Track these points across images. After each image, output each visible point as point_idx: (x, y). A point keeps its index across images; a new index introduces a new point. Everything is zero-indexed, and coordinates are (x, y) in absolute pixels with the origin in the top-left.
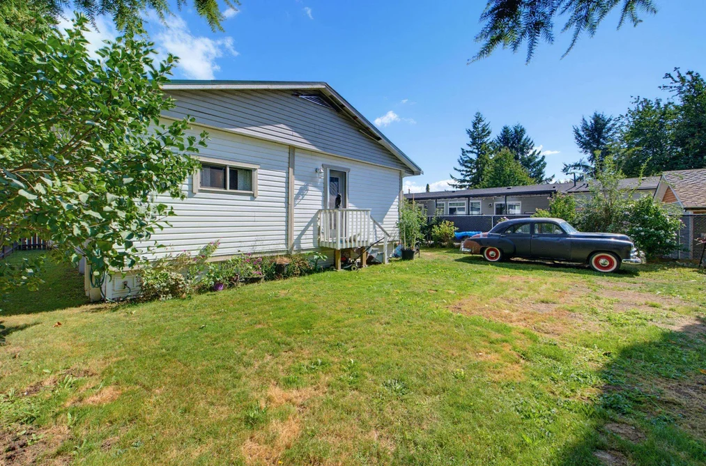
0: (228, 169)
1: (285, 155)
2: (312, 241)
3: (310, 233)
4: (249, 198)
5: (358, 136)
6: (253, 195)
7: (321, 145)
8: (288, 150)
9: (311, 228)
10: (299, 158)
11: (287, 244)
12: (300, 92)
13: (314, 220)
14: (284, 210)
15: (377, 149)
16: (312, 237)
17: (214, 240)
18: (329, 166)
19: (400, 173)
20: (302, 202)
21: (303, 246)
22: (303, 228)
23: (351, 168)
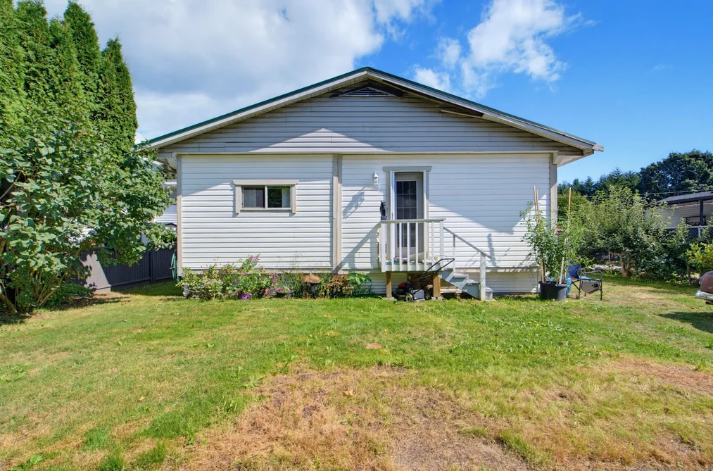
0: (266, 189)
1: (328, 165)
2: (369, 260)
3: (366, 250)
4: (288, 214)
5: (441, 119)
6: (291, 211)
7: (388, 144)
8: (331, 160)
9: (367, 245)
10: (346, 166)
11: (331, 262)
12: (341, 90)
13: (373, 234)
14: (329, 224)
15: (483, 129)
16: (369, 255)
17: (255, 255)
18: (392, 168)
19: (552, 158)
20: (354, 215)
21: (357, 266)
22: (355, 245)
23: (433, 165)
